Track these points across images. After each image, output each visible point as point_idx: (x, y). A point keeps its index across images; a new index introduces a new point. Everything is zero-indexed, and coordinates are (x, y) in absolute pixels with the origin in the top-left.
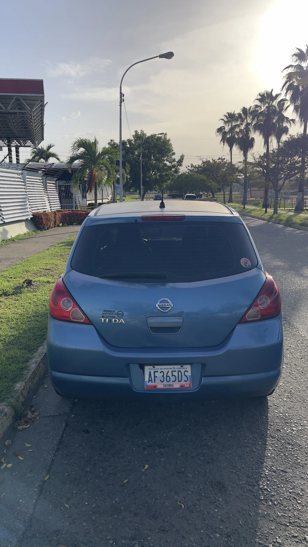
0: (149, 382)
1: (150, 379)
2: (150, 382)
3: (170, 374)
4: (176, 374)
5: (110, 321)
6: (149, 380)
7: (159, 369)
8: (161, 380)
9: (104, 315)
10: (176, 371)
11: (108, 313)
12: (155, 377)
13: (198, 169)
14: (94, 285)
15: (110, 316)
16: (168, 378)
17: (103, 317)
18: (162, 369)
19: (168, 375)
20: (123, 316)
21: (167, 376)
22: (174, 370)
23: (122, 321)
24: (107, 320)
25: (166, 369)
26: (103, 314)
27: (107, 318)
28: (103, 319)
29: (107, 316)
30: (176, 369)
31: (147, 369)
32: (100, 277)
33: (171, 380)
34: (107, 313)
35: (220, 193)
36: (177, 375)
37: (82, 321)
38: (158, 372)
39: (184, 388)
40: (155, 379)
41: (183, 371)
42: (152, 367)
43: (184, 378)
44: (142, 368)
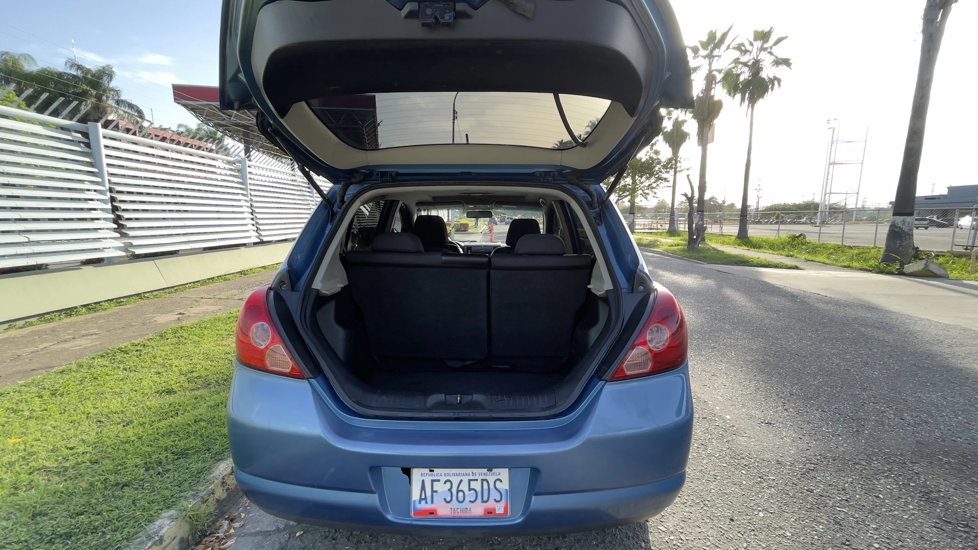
0: (420, 502)
1: (423, 497)
2: (423, 502)
3: (464, 487)
4: (476, 485)
6: (421, 499)
7: (443, 475)
8: (445, 499)
10: (477, 480)
12: (433, 491)
16: (461, 494)
18: (448, 475)
19: (460, 488)
21: (458, 491)
22: (474, 478)
25: (457, 475)
30: (477, 475)
31: (417, 474)
33: (467, 499)
36: (479, 489)
37: (288, 371)
38: (439, 481)
39: (491, 516)
40: (432, 495)
41: (491, 479)
42: (427, 471)
43: (495, 495)
44: (407, 472)
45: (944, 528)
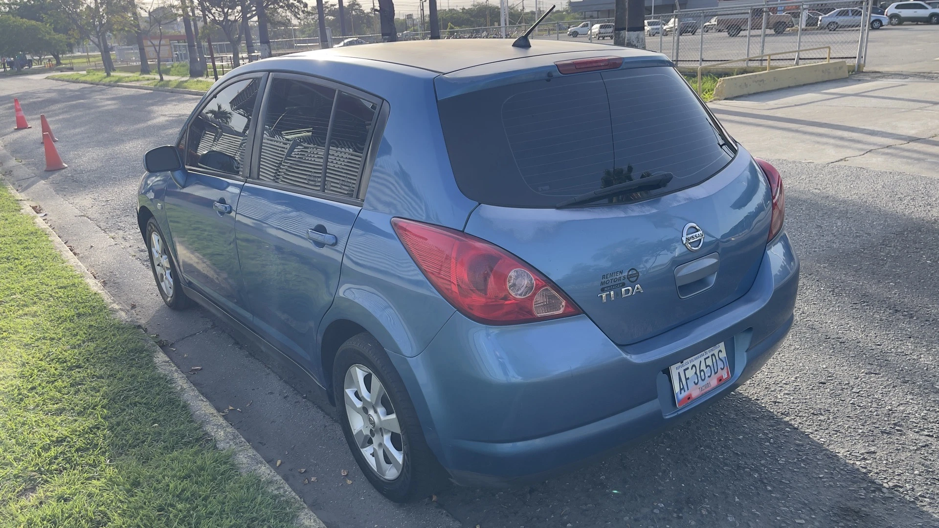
0: (680, 393)
1: (682, 387)
2: (683, 391)
3: (703, 367)
4: (709, 361)
5: (618, 294)
6: (681, 390)
7: (689, 363)
8: (694, 382)
9: (606, 285)
10: (708, 357)
11: (612, 280)
12: (687, 379)
13: (10, 8)
14: (561, 226)
15: (615, 285)
16: (702, 373)
17: (603, 290)
18: (692, 361)
19: (701, 369)
20: (638, 276)
21: (700, 371)
22: (706, 357)
23: (638, 288)
24: (612, 293)
25: (697, 360)
26: (602, 283)
27: (610, 290)
28: (604, 295)
29: (610, 286)
30: (708, 353)
31: (675, 371)
32: (558, 208)
33: (706, 375)
34: (609, 279)
35: (72, 55)
36: (711, 364)
37: (561, 311)
38: (688, 368)
39: (722, 382)
40: (687, 382)
41: (716, 352)
42: (679, 364)
43: (720, 365)
44: (667, 372)
45: (857, 307)
